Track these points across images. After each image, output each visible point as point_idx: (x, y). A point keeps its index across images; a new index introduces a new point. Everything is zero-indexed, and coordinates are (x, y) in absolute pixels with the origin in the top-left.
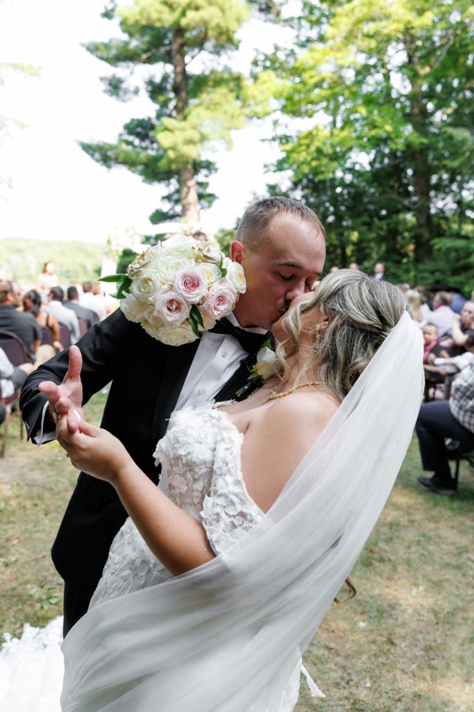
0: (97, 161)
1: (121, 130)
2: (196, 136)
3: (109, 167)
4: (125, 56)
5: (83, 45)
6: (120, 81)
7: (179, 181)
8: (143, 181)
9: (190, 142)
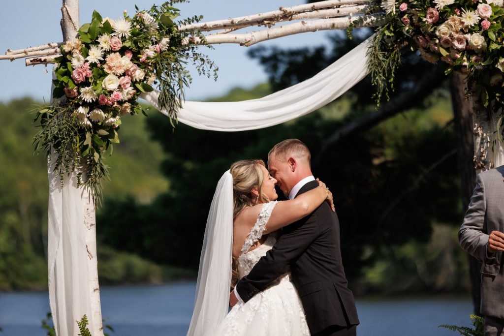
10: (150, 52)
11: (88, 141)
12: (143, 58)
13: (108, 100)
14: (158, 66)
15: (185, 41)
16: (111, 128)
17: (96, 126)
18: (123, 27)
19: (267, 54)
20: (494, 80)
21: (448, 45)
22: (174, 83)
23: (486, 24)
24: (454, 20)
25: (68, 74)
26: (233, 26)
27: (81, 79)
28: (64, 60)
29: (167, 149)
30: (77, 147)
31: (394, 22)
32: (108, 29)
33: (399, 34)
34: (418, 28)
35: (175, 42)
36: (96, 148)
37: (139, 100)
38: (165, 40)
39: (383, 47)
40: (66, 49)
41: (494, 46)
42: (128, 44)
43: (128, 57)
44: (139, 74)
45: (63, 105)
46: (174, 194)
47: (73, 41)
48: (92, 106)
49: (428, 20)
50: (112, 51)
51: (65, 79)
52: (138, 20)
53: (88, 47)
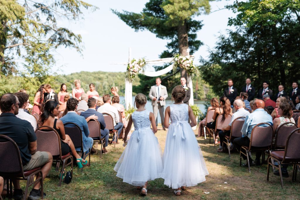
0: (130, 25)
1: (145, 7)
2: (187, 5)
3: (137, 28)
7: (177, 35)
8: (157, 36)
10: (141, 64)
11: (132, 76)
12: (140, 65)
13: (135, 71)
14: (142, 66)
15: (146, 63)
16: (135, 75)
17: (133, 75)
18: (137, 61)
19: (155, 66)
20: (191, 71)
21: (184, 66)
22: (144, 69)
23: (190, 63)
24: (185, 62)
25: (129, 67)
26: (153, 61)
27: (131, 67)
28: (129, 65)
29: (141, 79)
30: (130, 78)
31: (177, 62)
32: (135, 60)
33: (177, 64)
34: (180, 63)
35: (145, 63)
36: (133, 78)
37: (139, 71)
38: (144, 63)
39: (175, 65)
40: (129, 63)
41: (191, 66)
42: (138, 63)
43: (138, 64)
44: (139, 67)
45: (128, 71)
46: (141, 85)
47: (130, 62)
48: (132, 72)
49: (182, 62)
50: (136, 64)
51: (128, 67)
52: (140, 60)
53: (132, 63)
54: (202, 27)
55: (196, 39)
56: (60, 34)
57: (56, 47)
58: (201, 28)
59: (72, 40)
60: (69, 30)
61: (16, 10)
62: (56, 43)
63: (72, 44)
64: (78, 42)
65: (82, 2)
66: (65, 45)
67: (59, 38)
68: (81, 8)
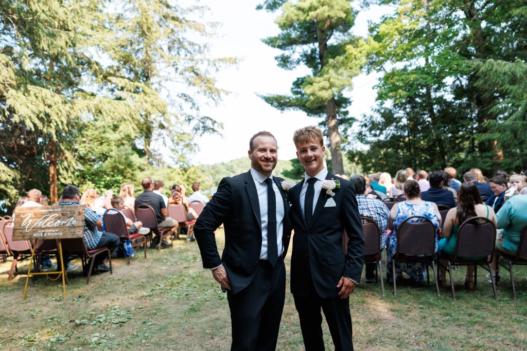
0: (276, 107)
1: (292, 86)
2: (327, 85)
4: (289, 42)
5: (264, 41)
6: (288, 58)
9: (323, 88)
54: (352, 103)
55: (349, 116)
56: (203, 123)
57: (201, 135)
58: (350, 105)
59: (216, 128)
60: (212, 117)
61: (159, 105)
62: (200, 132)
63: (216, 131)
64: (221, 129)
65: (222, 90)
66: (209, 133)
67: (203, 127)
68: (222, 95)
